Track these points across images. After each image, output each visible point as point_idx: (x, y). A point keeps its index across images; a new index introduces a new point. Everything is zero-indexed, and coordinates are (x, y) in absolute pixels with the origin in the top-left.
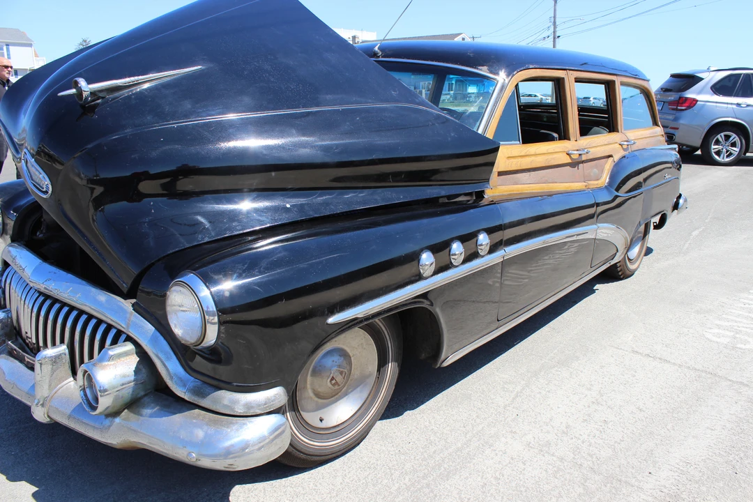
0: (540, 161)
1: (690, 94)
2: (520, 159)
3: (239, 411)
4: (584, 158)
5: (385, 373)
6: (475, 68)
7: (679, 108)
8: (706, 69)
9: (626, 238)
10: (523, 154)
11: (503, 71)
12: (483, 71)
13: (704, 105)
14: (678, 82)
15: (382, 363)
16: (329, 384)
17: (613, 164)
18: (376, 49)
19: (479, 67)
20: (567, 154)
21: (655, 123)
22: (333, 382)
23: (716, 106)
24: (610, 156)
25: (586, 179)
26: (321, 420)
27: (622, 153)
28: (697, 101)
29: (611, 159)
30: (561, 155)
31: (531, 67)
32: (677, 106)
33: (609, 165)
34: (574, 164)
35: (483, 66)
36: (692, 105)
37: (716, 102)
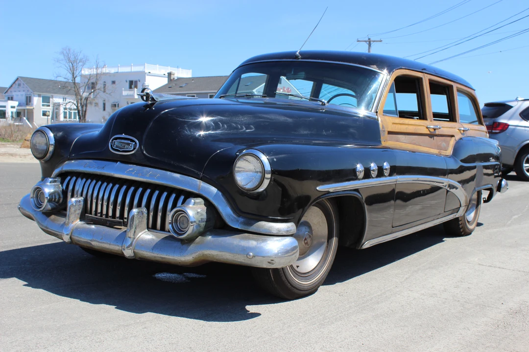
0: (411, 129)
1: (502, 120)
2: (399, 126)
3: (274, 232)
4: (437, 132)
5: (331, 243)
6: (369, 66)
7: (494, 131)
8: (514, 99)
9: (466, 197)
10: (400, 122)
11: (386, 69)
12: (374, 68)
13: (514, 129)
14: (492, 110)
15: (330, 237)
16: (303, 242)
17: (455, 142)
18: (298, 53)
19: (372, 66)
20: (427, 128)
21: (481, 123)
22: (306, 241)
23: (525, 130)
24: (453, 136)
25: (439, 148)
26: (298, 267)
27: (460, 136)
28: (509, 125)
29: (453, 138)
30: (422, 127)
31: (403, 68)
32: (492, 130)
33: (452, 142)
34: (431, 136)
35: (373, 65)
36: (504, 129)
37: (525, 127)
